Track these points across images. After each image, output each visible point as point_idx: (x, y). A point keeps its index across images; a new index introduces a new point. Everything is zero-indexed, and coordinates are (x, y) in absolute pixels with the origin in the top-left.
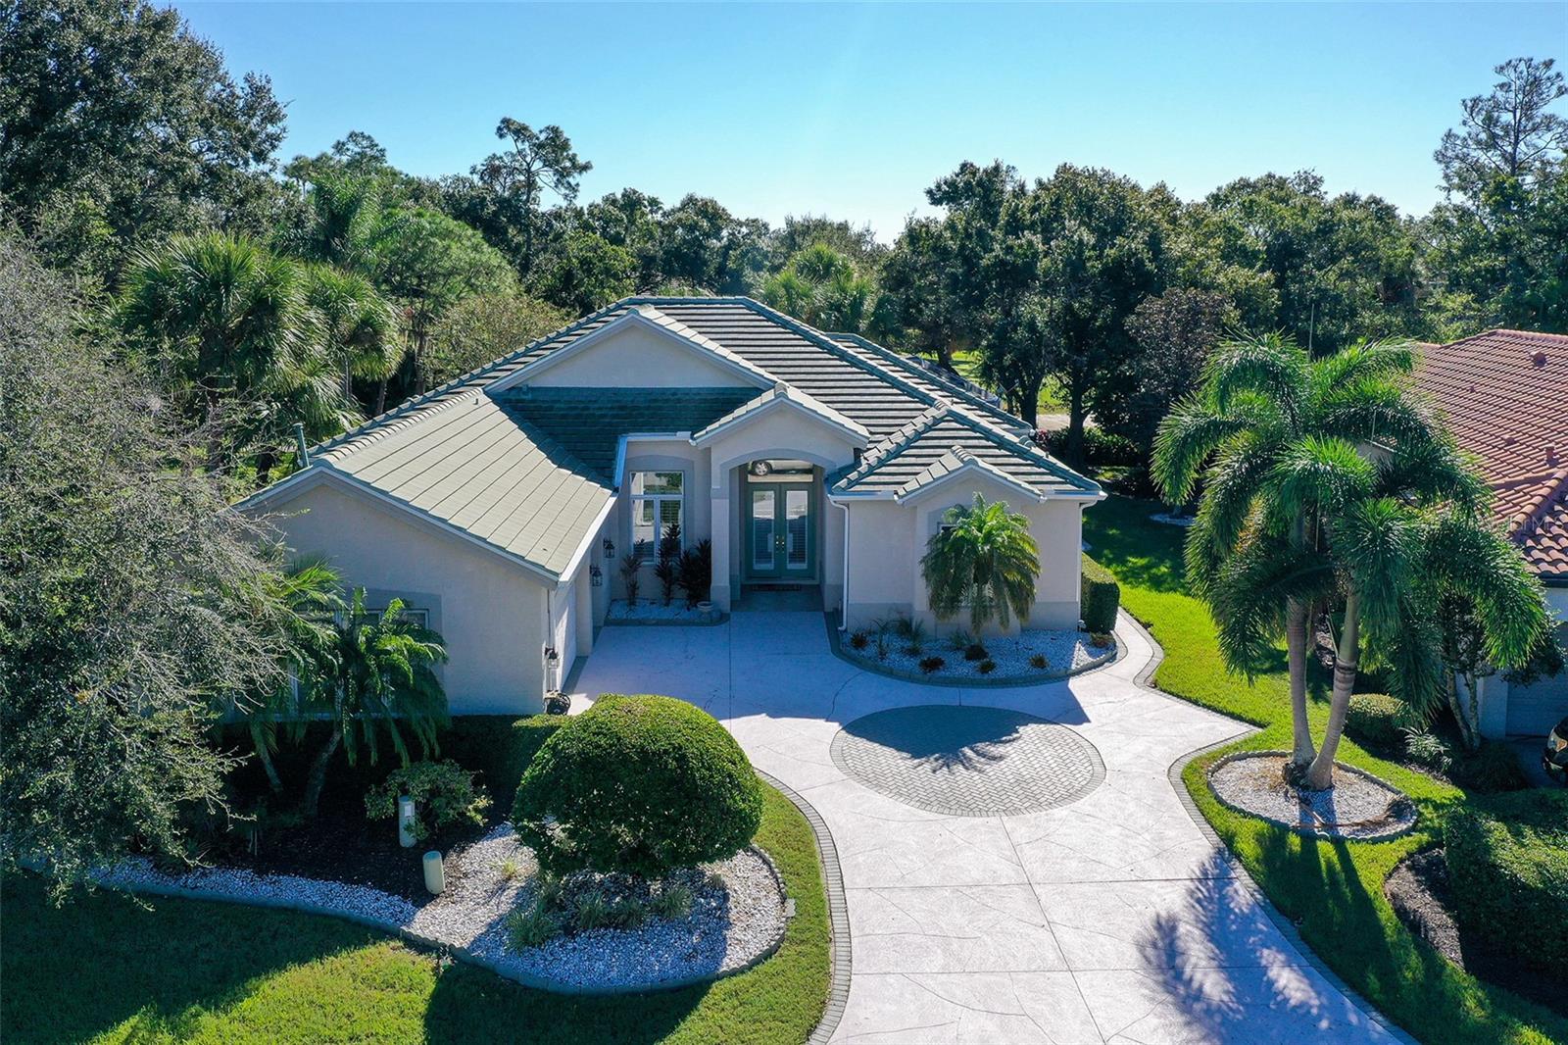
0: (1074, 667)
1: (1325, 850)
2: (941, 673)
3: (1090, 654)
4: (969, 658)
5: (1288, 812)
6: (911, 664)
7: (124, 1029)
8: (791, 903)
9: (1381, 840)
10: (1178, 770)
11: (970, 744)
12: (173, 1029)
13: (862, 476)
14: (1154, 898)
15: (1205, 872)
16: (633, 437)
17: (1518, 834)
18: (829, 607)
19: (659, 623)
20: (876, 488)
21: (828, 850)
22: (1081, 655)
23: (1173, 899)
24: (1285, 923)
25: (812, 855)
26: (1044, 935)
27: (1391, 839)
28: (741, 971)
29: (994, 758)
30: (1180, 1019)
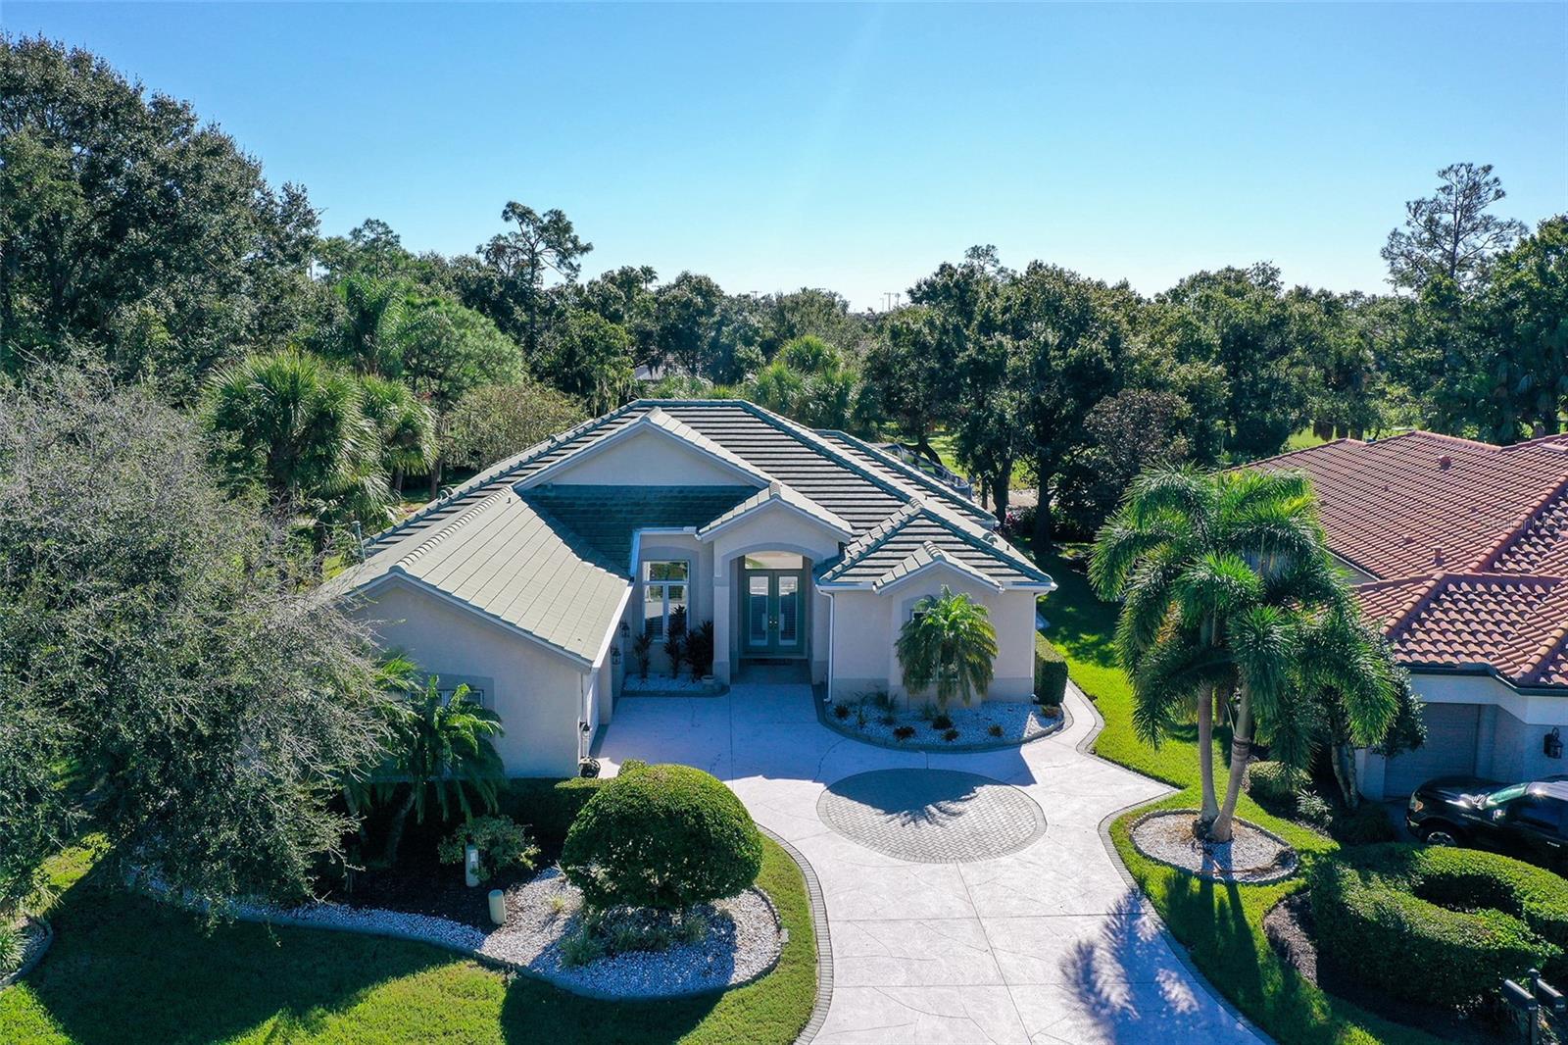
0: (1026, 735)
1: (1220, 891)
2: (912, 740)
3: (1041, 724)
4: (936, 727)
5: (1192, 859)
6: (886, 732)
7: (268, 1026)
8: (785, 932)
9: (1266, 883)
10: (1107, 825)
11: (933, 802)
12: (306, 1027)
13: (846, 568)
14: (1077, 929)
15: (1119, 909)
16: (646, 531)
17: (1366, 879)
18: (816, 679)
19: (670, 694)
20: (858, 579)
21: (815, 890)
22: (1033, 725)
23: (1092, 929)
24: (1181, 948)
25: (802, 894)
26: (987, 957)
27: (1275, 882)
28: (747, 984)
29: (954, 814)
30: (1089, 1021)
